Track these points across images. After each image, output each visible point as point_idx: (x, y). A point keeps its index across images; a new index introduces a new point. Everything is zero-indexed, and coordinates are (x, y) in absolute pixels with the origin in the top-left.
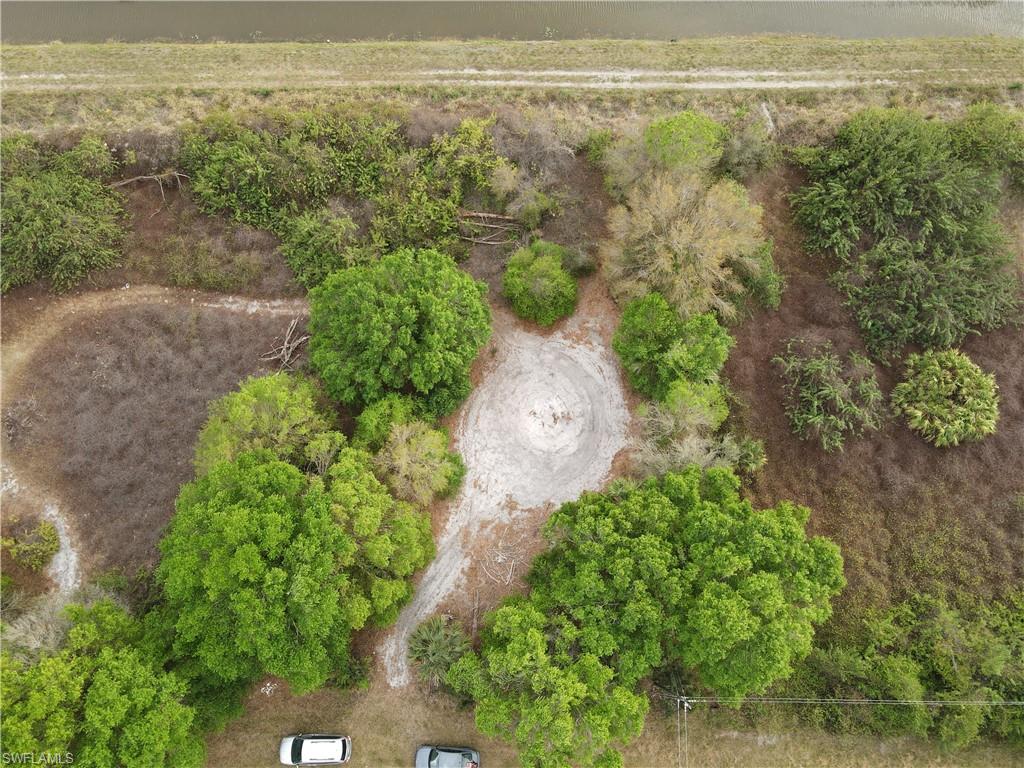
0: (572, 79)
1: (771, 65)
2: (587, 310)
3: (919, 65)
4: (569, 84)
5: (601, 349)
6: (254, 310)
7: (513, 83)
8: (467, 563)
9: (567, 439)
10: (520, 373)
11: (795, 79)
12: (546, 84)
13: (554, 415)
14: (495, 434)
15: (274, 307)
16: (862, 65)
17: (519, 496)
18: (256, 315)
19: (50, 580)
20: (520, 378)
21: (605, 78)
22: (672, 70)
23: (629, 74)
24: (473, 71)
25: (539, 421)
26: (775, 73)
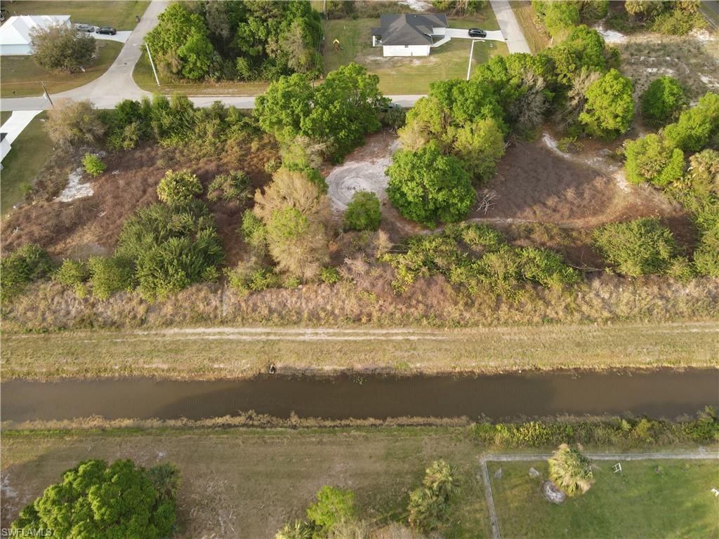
0: (345, 335)
1: (212, 342)
3: (115, 344)
4: (347, 331)
7: (384, 331)
9: (349, 182)
11: (199, 334)
18: (507, 218)
22: (279, 340)
23: (307, 338)
24: (412, 338)
26: (211, 337)
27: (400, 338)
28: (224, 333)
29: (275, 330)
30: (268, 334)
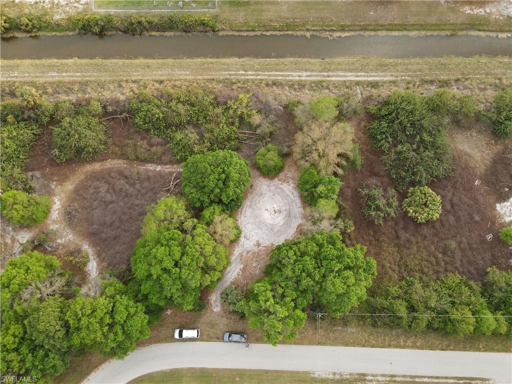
0: (282, 76)
1: (361, 70)
2: (287, 170)
3: (420, 71)
4: (281, 78)
5: (293, 185)
6: (159, 169)
7: (259, 77)
8: (242, 266)
9: (280, 220)
10: (262, 194)
11: (370, 76)
12: (272, 78)
13: (275, 210)
14: (252, 218)
15: (167, 168)
16: (397, 71)
17: (261, 241)
18: (160, 171)
19: (87, 272)
20: (262, 196)
21: (295, 75)
22: (322, 72)
23: (305, 74)
24: (243, 72)
25: (269, 213)
26: (363, 74)
28: (355, 77)
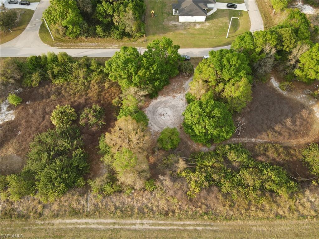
0: (159, 225)
1: (81, 230)
2: (155, 140)
3: (24, 230)
4: (160, 222)
5: (151, 131)
6: (253, 139)
7: (182, 223)
8: (183, 86)
9: (160, 110)
10: (173, 124)
11: (74, 224)
12: (169, 222)
13: (164, 116)
15: (247, 140)
17: (172, 98)
19: (278, 82)
27: (191, 228)
28: (88, 223)
29: (118, 221)
30: (114, 224)
